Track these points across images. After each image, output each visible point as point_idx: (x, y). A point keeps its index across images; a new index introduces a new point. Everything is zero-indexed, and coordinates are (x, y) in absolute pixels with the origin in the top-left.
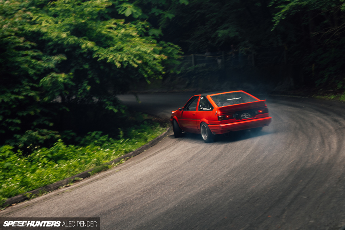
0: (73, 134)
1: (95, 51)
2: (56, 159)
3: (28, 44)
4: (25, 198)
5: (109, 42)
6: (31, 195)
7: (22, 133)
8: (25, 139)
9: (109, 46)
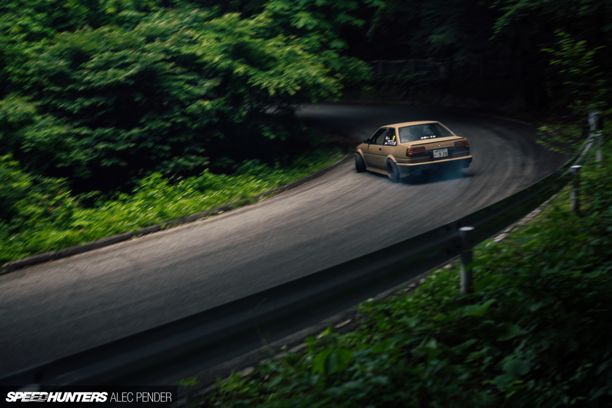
0: (230, 161)
1: (251, 76)
2: (202, 189)
3: (178, 70)
4: (159, 229)
5: (271, 64)
6: (167, 225)
7: (170, 159)
8: (172, 165)
9: (269, 69)
